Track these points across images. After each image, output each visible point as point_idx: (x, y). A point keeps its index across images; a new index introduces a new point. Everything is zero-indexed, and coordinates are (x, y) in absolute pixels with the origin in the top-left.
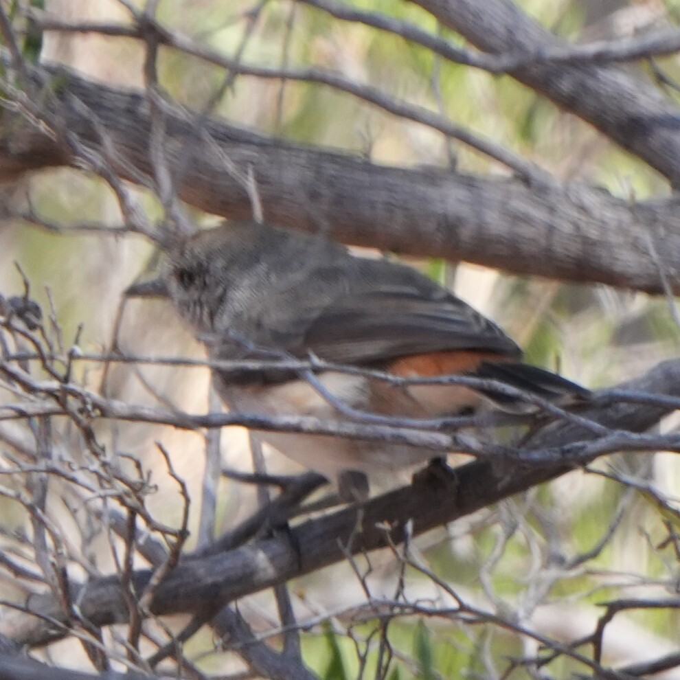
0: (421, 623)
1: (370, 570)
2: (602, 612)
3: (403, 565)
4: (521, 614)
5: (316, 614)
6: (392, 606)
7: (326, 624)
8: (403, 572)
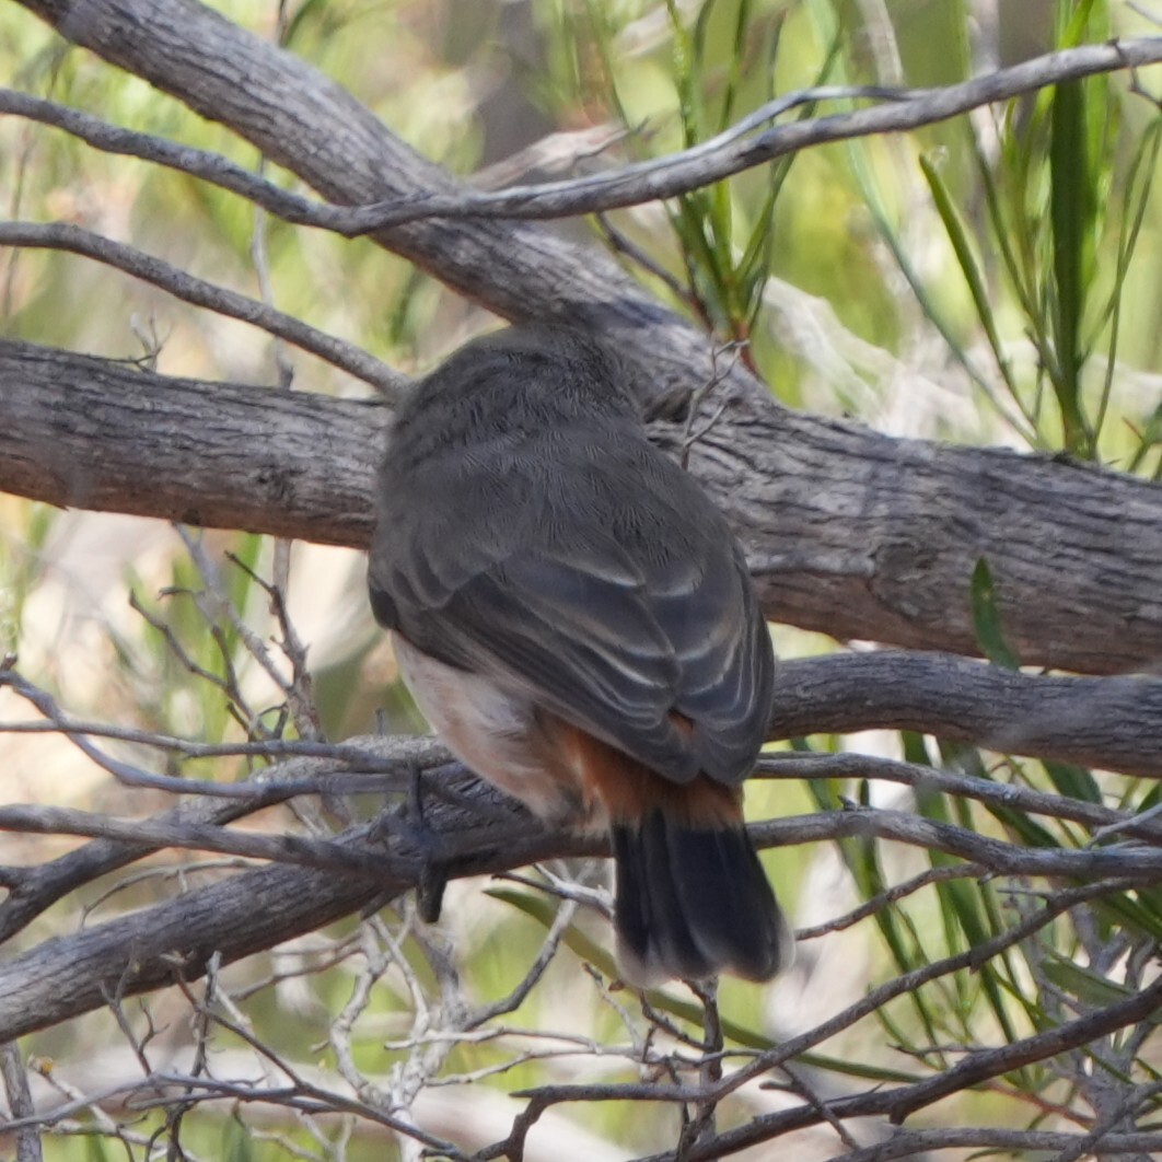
0: (236, 1113)
1: (151, 1034)
2: (521, 1106)
3: (206, 1023)
4: (397, 1101)
5: (69, 1097)
6: (190, 1086)
7: (83, 1113)
8: (205, 1033)
